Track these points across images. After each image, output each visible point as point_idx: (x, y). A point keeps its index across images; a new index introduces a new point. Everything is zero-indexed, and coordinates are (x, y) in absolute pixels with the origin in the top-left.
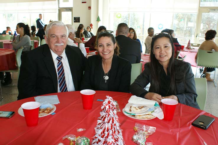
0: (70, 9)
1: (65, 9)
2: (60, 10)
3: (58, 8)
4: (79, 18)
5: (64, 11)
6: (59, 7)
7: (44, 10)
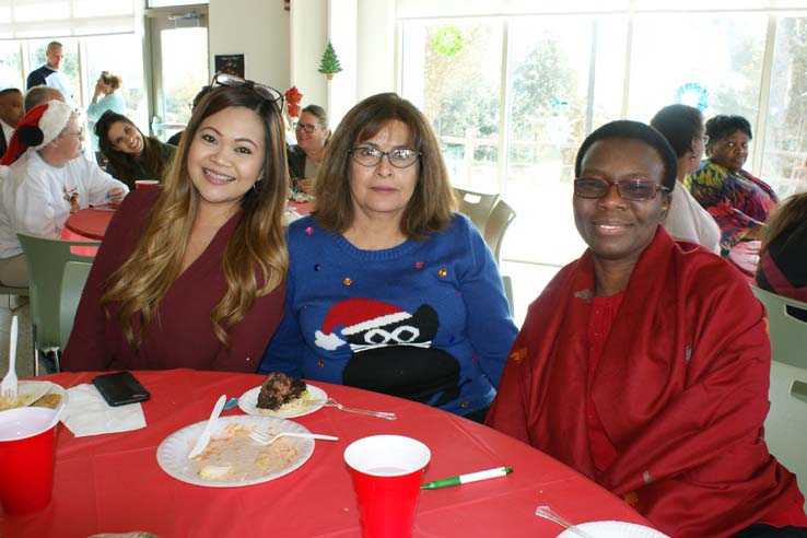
0: (198, 16)
1: (173, 15)
2: (154, 23)
3: (140, 12)
4: (241, 58)
5: (172, 25)
6: (147, 7)
7: (82, 21)
